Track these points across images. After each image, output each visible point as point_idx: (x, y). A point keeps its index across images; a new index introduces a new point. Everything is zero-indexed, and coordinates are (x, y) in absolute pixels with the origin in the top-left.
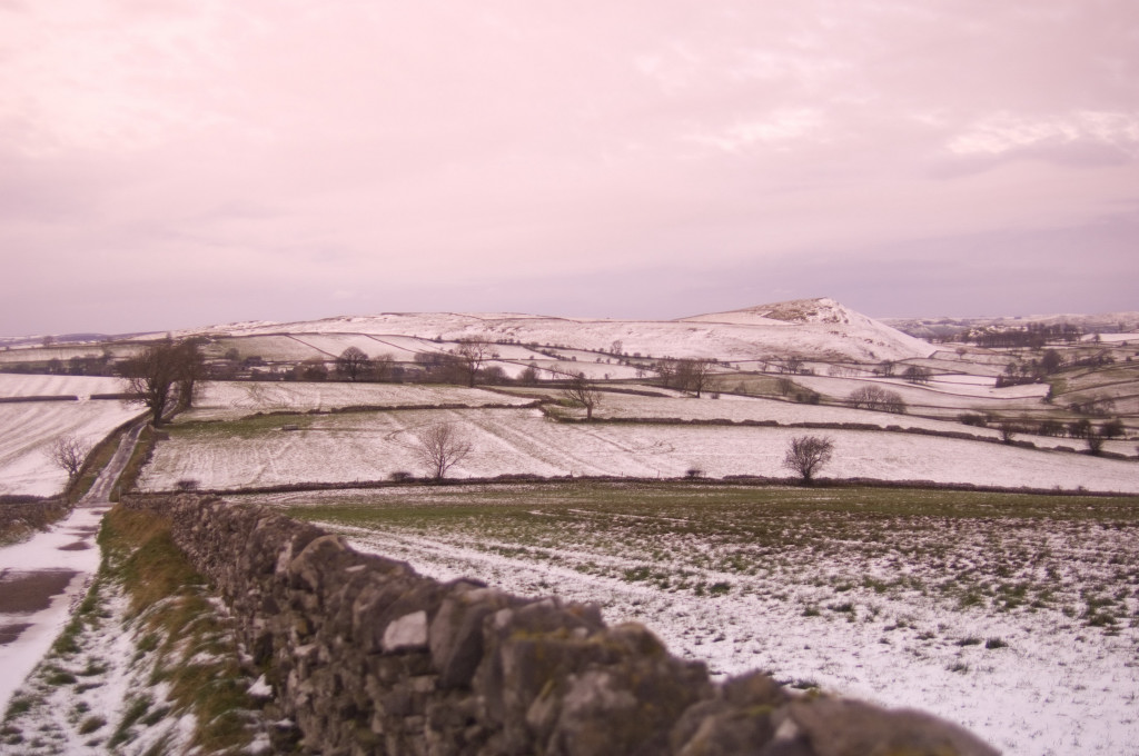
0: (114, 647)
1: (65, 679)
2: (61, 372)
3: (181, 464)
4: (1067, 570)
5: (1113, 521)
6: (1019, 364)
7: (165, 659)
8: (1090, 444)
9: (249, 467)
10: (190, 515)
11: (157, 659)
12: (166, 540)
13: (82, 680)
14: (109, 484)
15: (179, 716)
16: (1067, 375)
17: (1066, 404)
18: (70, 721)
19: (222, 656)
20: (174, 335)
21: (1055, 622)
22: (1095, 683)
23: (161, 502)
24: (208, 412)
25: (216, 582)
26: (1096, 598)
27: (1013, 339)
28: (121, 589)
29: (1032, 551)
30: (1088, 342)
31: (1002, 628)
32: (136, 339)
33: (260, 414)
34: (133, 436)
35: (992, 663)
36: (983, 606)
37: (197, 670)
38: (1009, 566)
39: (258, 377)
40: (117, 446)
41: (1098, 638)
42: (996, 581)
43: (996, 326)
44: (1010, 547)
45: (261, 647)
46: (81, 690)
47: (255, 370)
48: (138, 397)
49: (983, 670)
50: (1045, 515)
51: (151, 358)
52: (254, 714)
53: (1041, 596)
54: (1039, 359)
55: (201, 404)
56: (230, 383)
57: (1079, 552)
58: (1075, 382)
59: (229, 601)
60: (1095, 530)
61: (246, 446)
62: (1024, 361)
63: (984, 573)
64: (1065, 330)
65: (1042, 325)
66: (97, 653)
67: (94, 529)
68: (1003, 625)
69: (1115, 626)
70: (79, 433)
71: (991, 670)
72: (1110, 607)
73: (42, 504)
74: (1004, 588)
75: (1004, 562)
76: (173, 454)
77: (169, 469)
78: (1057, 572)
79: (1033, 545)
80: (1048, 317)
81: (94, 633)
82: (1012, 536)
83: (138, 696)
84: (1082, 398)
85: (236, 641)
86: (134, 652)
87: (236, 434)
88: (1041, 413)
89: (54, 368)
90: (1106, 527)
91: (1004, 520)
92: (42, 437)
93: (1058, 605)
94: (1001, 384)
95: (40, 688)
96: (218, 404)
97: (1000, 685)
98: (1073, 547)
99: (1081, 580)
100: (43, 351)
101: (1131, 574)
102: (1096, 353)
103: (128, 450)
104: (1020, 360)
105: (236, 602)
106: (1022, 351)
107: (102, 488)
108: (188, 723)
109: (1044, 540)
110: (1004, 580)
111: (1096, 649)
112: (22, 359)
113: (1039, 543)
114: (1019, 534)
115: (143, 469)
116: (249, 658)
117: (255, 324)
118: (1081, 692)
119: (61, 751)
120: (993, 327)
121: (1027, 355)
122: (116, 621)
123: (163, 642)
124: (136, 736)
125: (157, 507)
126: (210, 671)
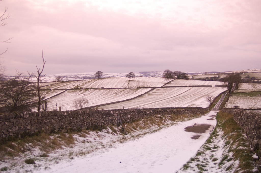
0: (220, 143)
1: (209, 149)
2: (208, 80)
3: (235, 102)
7: (232, 147)
9: (251, 103)
10: (238, 114)
11: (230, 146)
12: (232, 119)
13: (212, 149)
14: (218, 106)
15: (235, 160)
18: (210, 158)
19: (246, 148)
20: (234, 72)
23: (230, 111)
24: (242, 90)
25: (244, 130)
28: (221, 130)
32: (225, 73)
33: (254, 91)
34: (224, 95)
37: (239, 150)
39: (254, 82)
40: (221, 97)
45: (256, 147)
46: (212, 151)
47: (254, 81)
48: (226, 86)
51: (229, 77)
52: (253, 162)
55: (240, 88)
56: (247, 83)
59: (247, 135)
61: (251, 99)
66: (216, 144)
67: (215, 116)
70: (212, 94)
73: (204, 109)
76: (233, 100)
77: (232, 103)
81: (215, 139)
83: (225, 154)
85: (249, 144)
86: (224, 144)
87: (249, 96)
89: (207, 79)
92: (204, 95)
95: (203, 150)
96: (244, 88)
100: (205, 75)
103: (223, 98)
105: (249, 135)
107: (217, 106)
108: (237, 162)
112: (200, 77)
115: (226, 103)
116: (252, 149)
117: (254, 70)
119: (208, 165)
122: (220, 137)
123: (231, 143)
124: (225, 164)
125: (230, 112)
126: (243, 151)
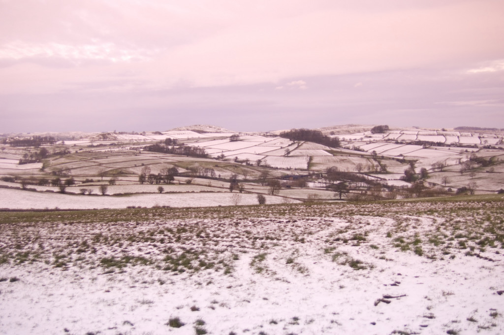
4: (48, 244)
5: (69, 221)
6: (29, 154)
8: (61, 189)
16: (51, 159)
17: (50, 171)
21: (41, 267)
22: (57, 292)
26: (60, 255)
27: (27, 143)
29: (33, 236)
30: (59, 144)
31: (17, 272)
35: (12, 288)
36: (9, 263)
38: (22, 244)
41: (59, 272)
42: (16, 251)
43: (19, 137)
44: (23, 236)
49: (8, 292)
50: (40, 221)
53: (35, 256)
54: (38, 152)
57: (53, 236)
58: (54, 162)
60: (61, 226)
62: (32, 153)
63: (11, 248)
64: (50, 139)
65: (39, 137)
68: (18, 271)
69: (67, 266)
71: (11, 292)
72: (65, 259)
74: (19, 254)
75: (20, 242)
78: (44, 245)
79: (33, 234)
80: (42, 133)
82: (24, 231)
84: (57, 169)
88: (39, 176)
90: (66, 224)
91: (22, 224)
93: (43, 260)
94: (21, 163)
97: (16, 298)
98: (51, 234)
99: (53, 248)
101: (74, 244)
102: (63, 149)
104: (30, 152)
106: (31, 148)
109: (38, 232)
110: (20, 251)
111: (58, 277)
113: (36, 233)
114: (27, 229)
118: (51, 297)
120: (17, 137)
121: (33, 150)
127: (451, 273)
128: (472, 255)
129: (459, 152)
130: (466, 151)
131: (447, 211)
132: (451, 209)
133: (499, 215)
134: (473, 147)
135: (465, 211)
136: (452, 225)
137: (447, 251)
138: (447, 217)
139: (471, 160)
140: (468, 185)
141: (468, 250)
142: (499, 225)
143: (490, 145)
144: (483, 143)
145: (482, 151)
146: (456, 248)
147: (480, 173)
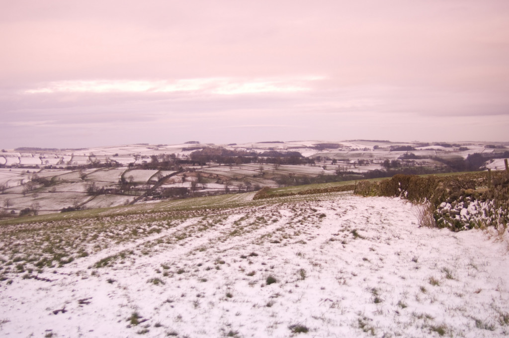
127: (8, 299)
128: (30, 278)
129: (20, 173)
130: (28, 172)
131: (7, 234)
132: (12, 232)
133: (58, 234)
134: (34, 168)
135: (25, 233)
136: (11, 249)
137: (5, 276)
138: (6, 241)
139: (33, 180)
140: (31, 206)
141: (26, 273)
142: (58, 244)
143: (51, 166)
144: (44, 163)
145: (44, 171)
146: (14, 272)
147: (43, 194)
